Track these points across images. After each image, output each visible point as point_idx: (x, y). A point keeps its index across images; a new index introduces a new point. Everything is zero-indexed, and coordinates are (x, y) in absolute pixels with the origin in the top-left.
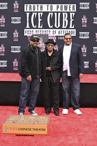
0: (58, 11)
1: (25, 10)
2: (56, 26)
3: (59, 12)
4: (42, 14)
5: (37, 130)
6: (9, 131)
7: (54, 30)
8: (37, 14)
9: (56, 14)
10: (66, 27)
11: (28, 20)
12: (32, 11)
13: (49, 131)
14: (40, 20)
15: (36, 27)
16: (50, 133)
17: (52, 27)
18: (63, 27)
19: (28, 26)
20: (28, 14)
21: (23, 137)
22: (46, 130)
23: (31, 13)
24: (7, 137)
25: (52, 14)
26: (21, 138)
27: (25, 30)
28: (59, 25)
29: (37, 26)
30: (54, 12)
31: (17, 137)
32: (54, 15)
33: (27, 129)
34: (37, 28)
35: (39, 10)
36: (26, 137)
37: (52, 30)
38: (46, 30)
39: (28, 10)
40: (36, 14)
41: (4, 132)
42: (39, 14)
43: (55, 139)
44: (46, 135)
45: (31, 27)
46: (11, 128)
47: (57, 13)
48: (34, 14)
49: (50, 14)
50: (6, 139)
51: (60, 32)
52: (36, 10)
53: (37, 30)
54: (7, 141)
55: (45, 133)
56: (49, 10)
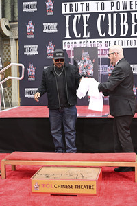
0: (113, 11)
1: (64, 12)
2: (110, 33)
3: (115, 12)
4: (88, 16)
5: (81, 187)
6: (41, 190)
7: (108, 40)
8: (82, 18)
9: (109, 15)
10: (125, 35)
11: (68, 26)
12: (74, 12)
13: (99, 189)
14: (85, 25)
15: (79, 36)
16: (101, 192)
17: (104, 35)
18: (122, 35)
19: (68, 36)
20: (67, 17)
21: (62, 197)
22: (95, 187)
23: (72, 16)
24: (39, 197)
25: (104, 15)
26: (58, 198)
27: (64, 41)
28: (115, 33)
29: (82, 35)
30: (106, 13)
31: (53, 198)
32: (107, 17)
33: (66, 187)
34: (82, 38)
35: (85, 11)
36: (65, 197)
37: (104, 40)
38: (96, 40)
39: (68, 12)
40: (79, 16)
41: (33, 191)
42: (84, 16)
43: (108, 201)
44: (95, 195)
45: (73, 37)
46: (43, 185)
47: (112, 13)
48: (76, 16)
49: (100, 15)
50: (36, 201)
51: (117, 42)
52: (80, 11)
53: (82, 41)
54: (38, 203)
55: (94, 191)
56: (100, 10)
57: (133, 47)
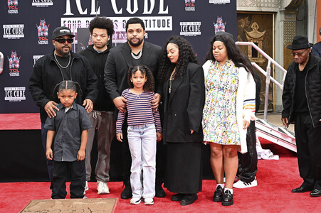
7: (126, 18)
17: (121, 12)
28: (136, 9)
29: (89, 11)
34: (89, 15)
37: (120, 19)
57: (161, 29)
